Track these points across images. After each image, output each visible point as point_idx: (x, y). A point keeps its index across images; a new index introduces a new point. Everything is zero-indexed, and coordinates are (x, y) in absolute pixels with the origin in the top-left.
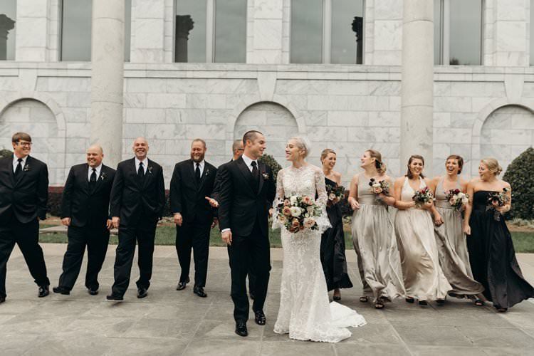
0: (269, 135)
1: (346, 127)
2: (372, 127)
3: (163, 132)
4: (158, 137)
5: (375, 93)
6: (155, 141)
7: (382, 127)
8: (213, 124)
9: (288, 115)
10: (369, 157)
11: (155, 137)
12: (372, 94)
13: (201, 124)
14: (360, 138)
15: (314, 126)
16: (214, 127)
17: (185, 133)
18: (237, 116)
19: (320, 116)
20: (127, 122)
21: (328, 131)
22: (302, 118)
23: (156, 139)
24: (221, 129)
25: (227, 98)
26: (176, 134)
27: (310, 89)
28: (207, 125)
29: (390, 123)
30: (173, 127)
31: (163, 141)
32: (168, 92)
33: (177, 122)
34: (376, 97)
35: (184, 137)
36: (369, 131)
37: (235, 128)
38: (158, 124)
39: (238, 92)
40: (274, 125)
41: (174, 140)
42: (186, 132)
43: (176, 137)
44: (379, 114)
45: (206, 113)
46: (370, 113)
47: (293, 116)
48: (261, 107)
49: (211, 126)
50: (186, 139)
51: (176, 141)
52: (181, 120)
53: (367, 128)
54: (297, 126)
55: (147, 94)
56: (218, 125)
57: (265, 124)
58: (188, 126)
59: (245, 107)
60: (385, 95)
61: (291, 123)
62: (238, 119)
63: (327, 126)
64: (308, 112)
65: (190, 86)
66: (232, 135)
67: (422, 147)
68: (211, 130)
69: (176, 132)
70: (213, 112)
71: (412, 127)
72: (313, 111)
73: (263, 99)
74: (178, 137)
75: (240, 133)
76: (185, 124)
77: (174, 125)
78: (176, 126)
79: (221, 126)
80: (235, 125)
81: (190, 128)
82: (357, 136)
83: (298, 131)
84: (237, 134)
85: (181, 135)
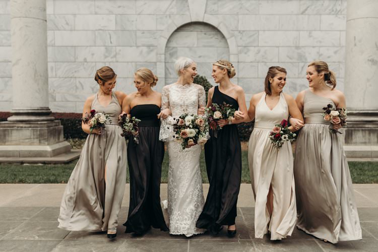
0: (200, 57)
1: (277, 47)
2: (303, 47)
3: (93, 54)
4: (88, 60)
5: (307, 12)
6: (86, 63)
7: (314, 47)
8: (144, 46)
9: (219, 37)
10: (315, 73)
11: (85, 60)
12: (303, 13)
13: (131, 46)
14: (290, 58)
15: (245, 47)
16: (145, 49)
17: (115, 56)
18: (168, 38)
19: (251, 36)
20: (56, 45)
21: (259, 52)
22: (233, 38)
23: (86, 62)
24: (152, 51)
25: (157, 19)
26: (106, 57)
27: (241, 8)
28: (138, 47)
29: (320, 42)
30: (103, 49)
31: (94, 64)
32: (96, 14)
33: (107, 45)
34: (307, 16)
35: (114, 60)
36: (299, 51)
37: (165, 49)
38: (87, 46)
39: (168, 13)
40: (205, 46)
41: (105, 62)
42: (116, 54)
43: (106, 60)
44: (310, 33)
45: (136, 35)
46: (301, 32)
47: (223, 37)
48: (192, 28)
49: (141, 48)
50: (117, 62)
52: (111, 43)
53: (297, 47)
54: (228, 47)
55: (75, 15)
56: (148, 47)
57: (195, 46)
58: (118, 48)
59: (176, 28)
60: (316, 14)
61: (222, 44)
62: (169, 41)
63: (258, 46)
64: (240, 32)
65: (119, 7)
66: (163, 57)
67: (370, 63)
68: (141, 52)
69: (107, 54)
70: (143, 33)
71: (360, 41)
72: (244, 31)
73: (194, 20)
75: (172, 55)
76: (116, 46)
77: (104, 47)
78: (106, 48)
79: (151, 48)
80: (166, 47)
81: (120, 50)
82: (288, 56)
83: (229, 51)
84: (168, 56)
85: (112, 58)
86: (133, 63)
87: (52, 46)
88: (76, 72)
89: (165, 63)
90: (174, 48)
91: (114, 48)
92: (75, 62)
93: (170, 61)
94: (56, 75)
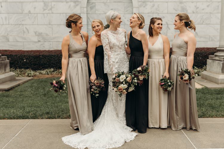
1: (166, 2)
2: (185, 2)
3: (35, 8)
4: (32, 12)
6: (30, 14)
7: (192, 2)
8: (71, 1)
11: (30, 12)
13: (62, 2)
14: (176, 10)
15: (144, 2)
16: (72, 4)
17: (51, 9)
21: (154, 6)
23: (30, 13)
24: (77, 5)
26: (44, 10)
28: (67, 2)
30: (42, 4)
31: (36, 15)
33: (45, 1)
35: (50, 12)
36: (182, 5)
37: (87, 4)
38: (31, 2)
41: (44, 14)
42: (52, 8)
43: (45, 12)
49: (69, 3)
50: (53, 13)
51: (45, 15)
53: (181, 3)
54: (132, 3)
56: (75, 2)
57: (108, 1)
58: (53, 3)
63: (153, 2)
66: (85, 9)
68: (70, 6)
69: (45, 8)
74: (47, 11)
75: (91, 8)
76: (51, 2)
77: (43, 3)
78: (44, 4)
79: (77, 3)
80: (88, 2)
81: (54, 5)
82: (174, 9)
83: (132, 5)
84: (89, 9)
85: (49, 10)
86: (64, 14)
87: (6, 2)
88: (23, 20)
89: (87, 14)
90: (93, 3)
91: (50, 3)
92: (22, 13)
93: (90, 13)
94: (9, 23)
